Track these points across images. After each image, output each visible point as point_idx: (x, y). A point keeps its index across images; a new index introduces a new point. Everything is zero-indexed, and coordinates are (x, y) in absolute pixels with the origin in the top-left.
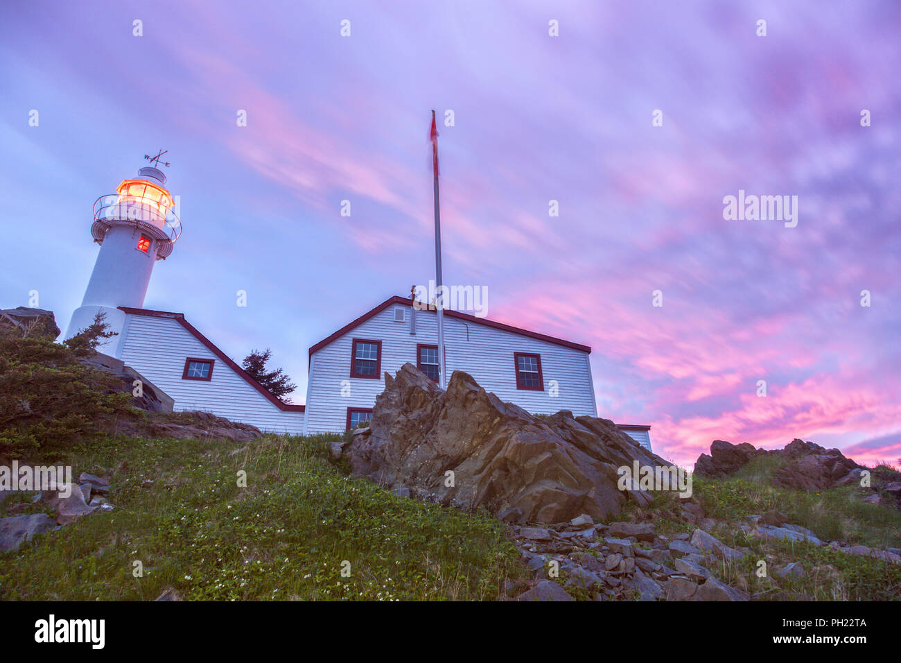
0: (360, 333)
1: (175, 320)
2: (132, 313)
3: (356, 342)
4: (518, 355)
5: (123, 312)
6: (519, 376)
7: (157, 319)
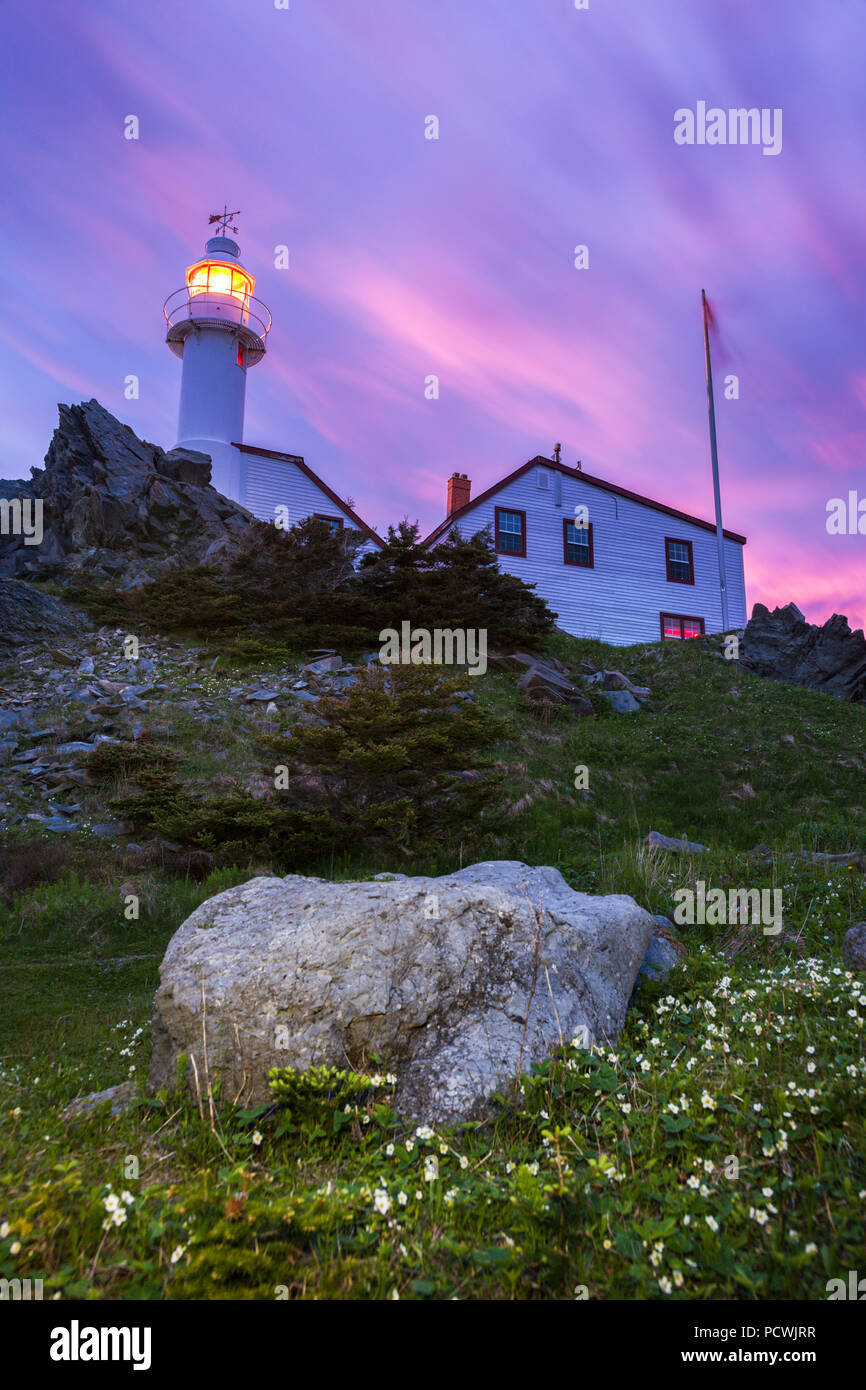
0: (503, 500)
1: (293, 465)
2: (248, 452)
3: (499, 510)
4: (669, 541)
5: (238, 450)
6: (670, 565)
7: (277, 462)
